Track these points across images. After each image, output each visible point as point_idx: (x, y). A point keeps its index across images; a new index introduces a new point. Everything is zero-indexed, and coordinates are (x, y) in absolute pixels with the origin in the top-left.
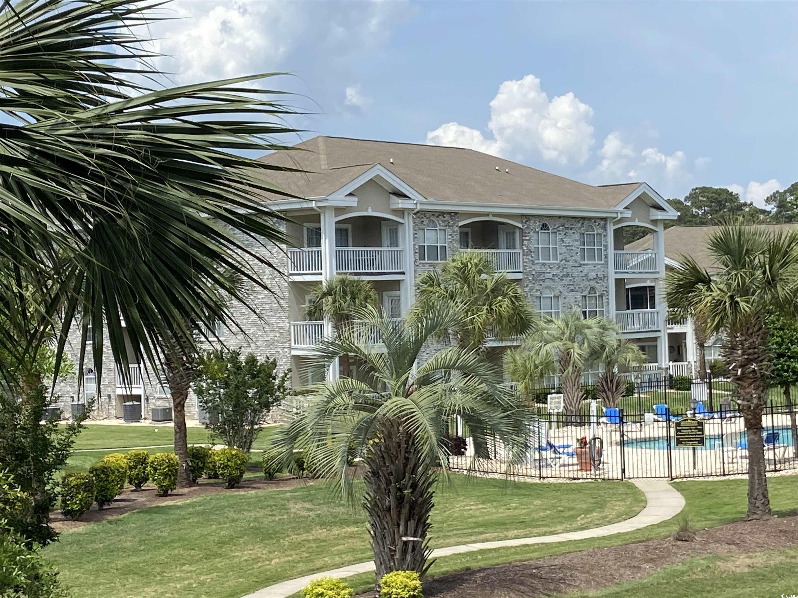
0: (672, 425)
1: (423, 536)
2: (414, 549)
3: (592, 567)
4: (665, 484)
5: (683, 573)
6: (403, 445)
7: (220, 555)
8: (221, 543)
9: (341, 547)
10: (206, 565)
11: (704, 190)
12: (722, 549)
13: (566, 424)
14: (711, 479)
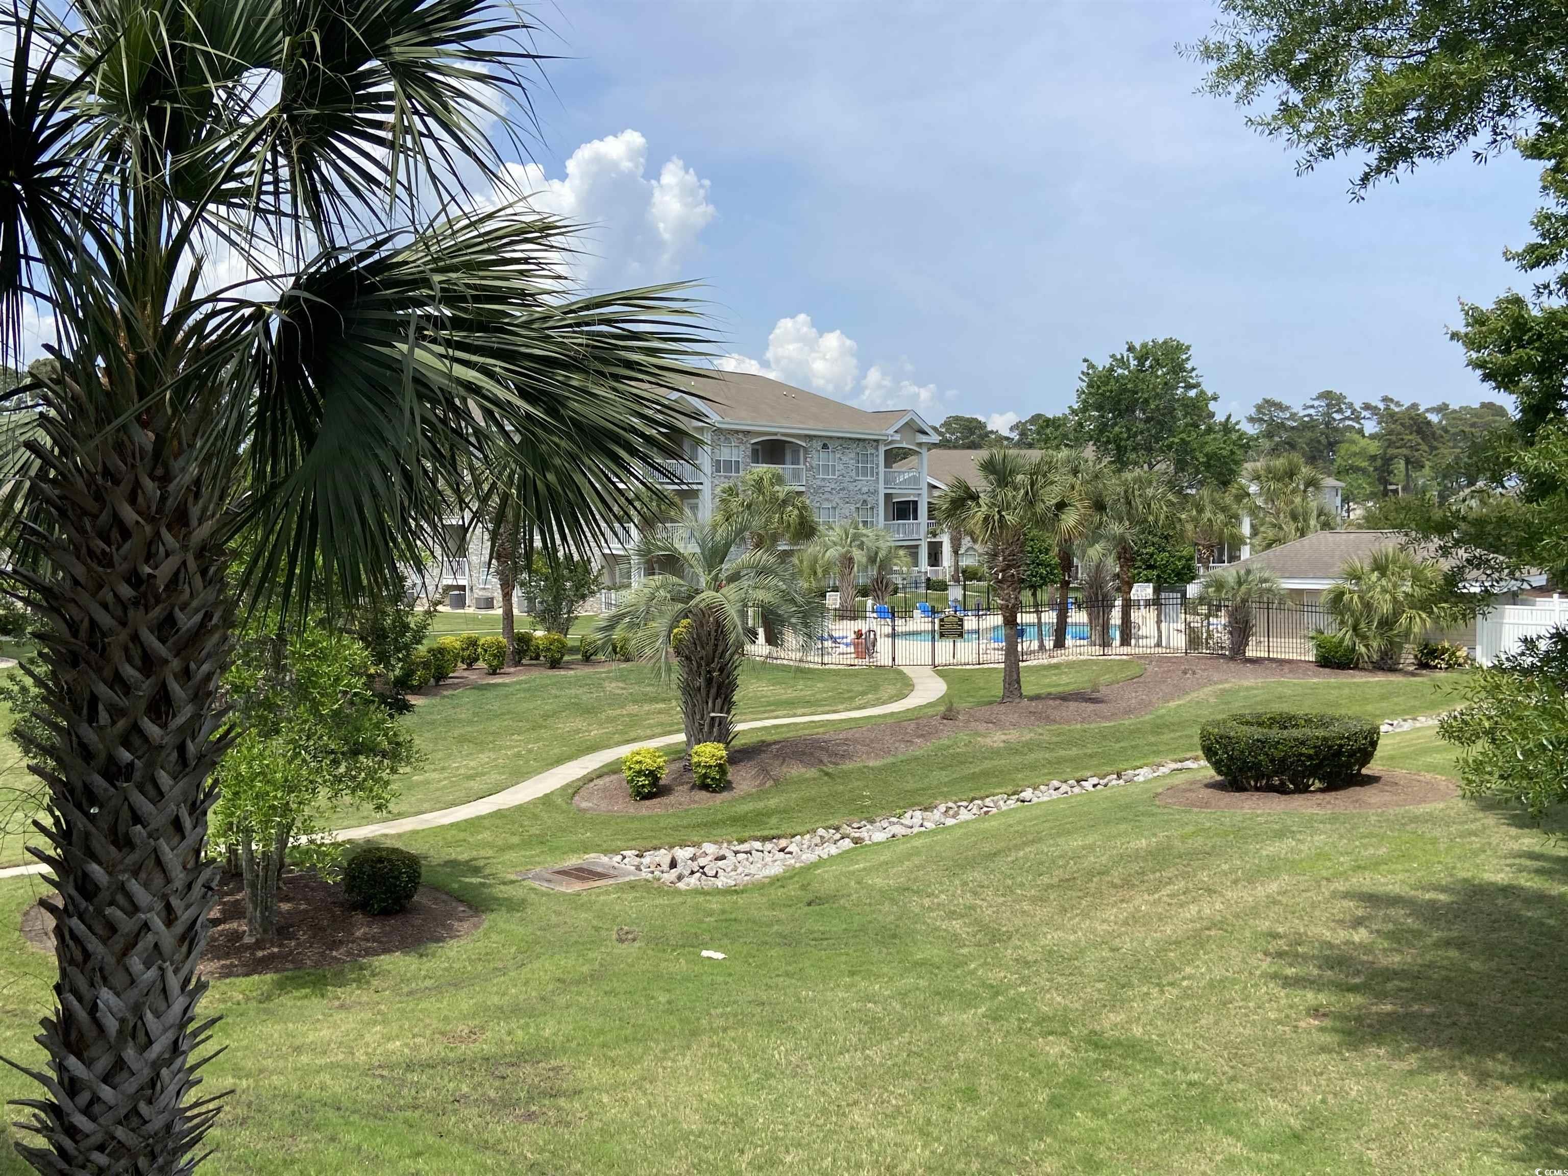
0: (937, 621)
1: (728, 712)
2: (720, 724)
3: (872, 741)
4: (929, 670)
5: (949, 747)
6: (713, 634)
7: (545, 727)
8: (546, 717)
9: (651, 721)
10: (534, 735)
11: (957, 419)
12: (982, 727)
13: (842, 618)
14: (968, 667)
